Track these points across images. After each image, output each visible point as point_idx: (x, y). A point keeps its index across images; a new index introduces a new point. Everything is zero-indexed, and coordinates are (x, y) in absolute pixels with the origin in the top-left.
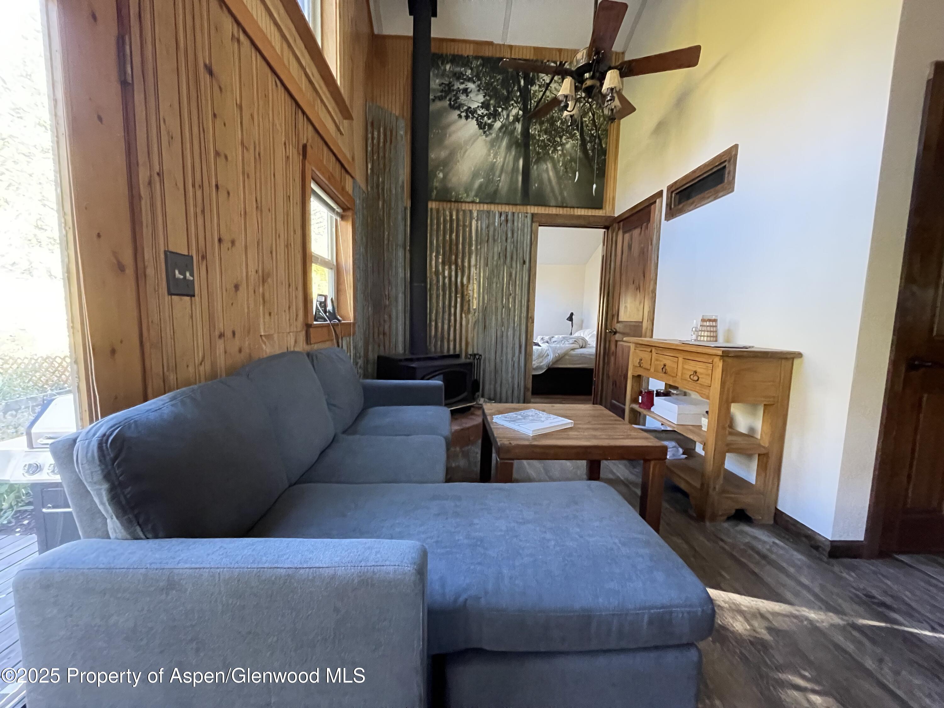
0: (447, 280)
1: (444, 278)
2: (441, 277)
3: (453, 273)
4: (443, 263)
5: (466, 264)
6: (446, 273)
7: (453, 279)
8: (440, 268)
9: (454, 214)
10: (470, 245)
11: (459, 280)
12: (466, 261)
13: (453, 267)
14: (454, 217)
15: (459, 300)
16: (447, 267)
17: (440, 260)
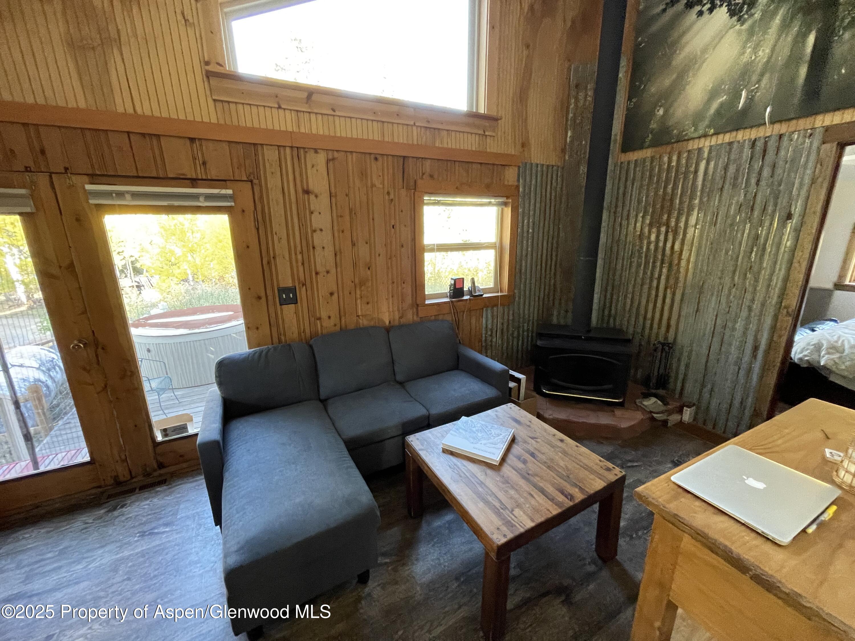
0: (652, 247)
1: (649, 243)
2: (645, 242)
3: (662, 237)
4: (651, 225)
5: (682, 225)
6: (653, 237)
7: (661, 244)
8: (646, 230)
9: (675, 158)
10: (692, 198)
11: (669, 245)
12: (683, 219)
13: (663, 229)
14: (674, 164)
15: (665, 270)
16: (654, 230)
17: (648, 222)
